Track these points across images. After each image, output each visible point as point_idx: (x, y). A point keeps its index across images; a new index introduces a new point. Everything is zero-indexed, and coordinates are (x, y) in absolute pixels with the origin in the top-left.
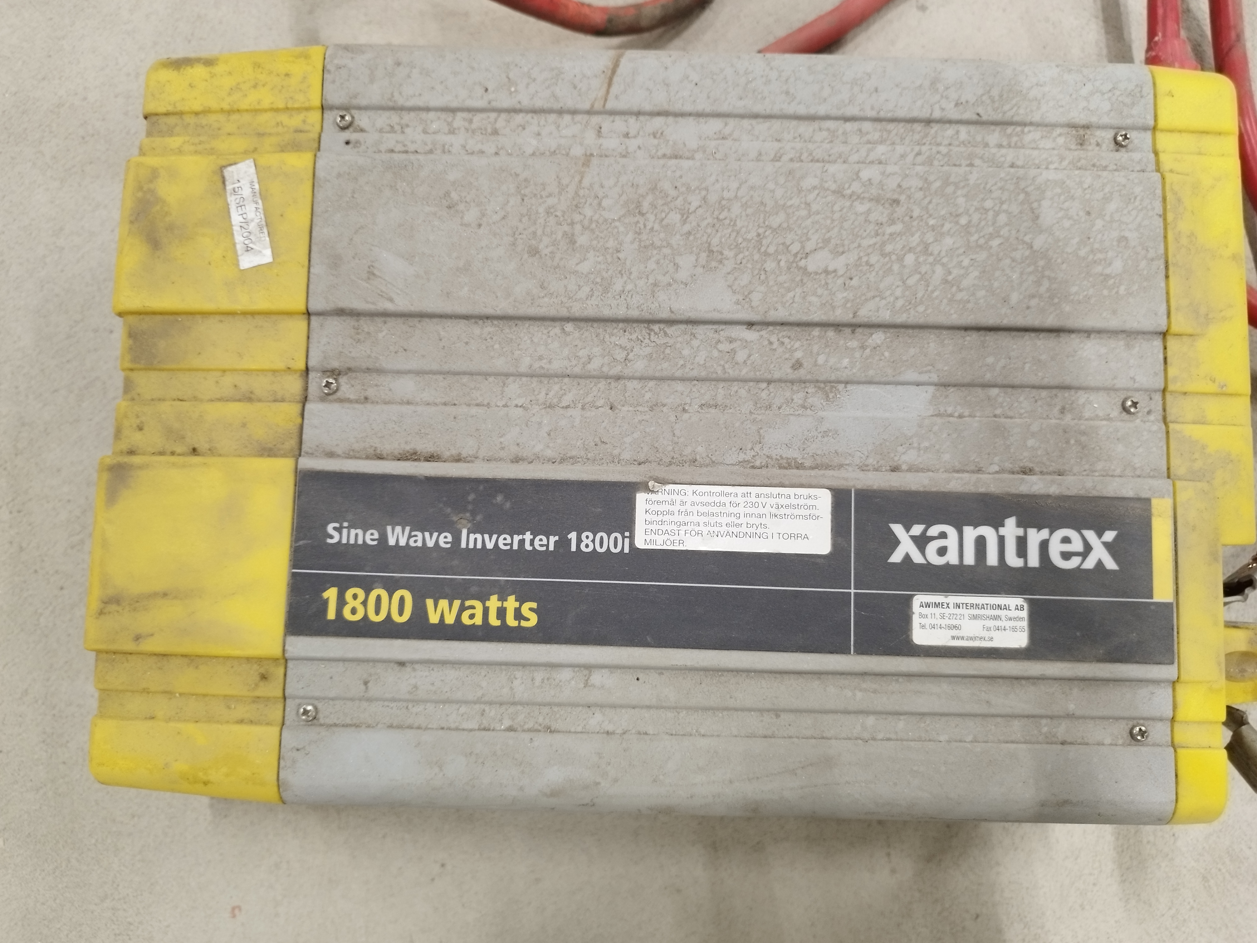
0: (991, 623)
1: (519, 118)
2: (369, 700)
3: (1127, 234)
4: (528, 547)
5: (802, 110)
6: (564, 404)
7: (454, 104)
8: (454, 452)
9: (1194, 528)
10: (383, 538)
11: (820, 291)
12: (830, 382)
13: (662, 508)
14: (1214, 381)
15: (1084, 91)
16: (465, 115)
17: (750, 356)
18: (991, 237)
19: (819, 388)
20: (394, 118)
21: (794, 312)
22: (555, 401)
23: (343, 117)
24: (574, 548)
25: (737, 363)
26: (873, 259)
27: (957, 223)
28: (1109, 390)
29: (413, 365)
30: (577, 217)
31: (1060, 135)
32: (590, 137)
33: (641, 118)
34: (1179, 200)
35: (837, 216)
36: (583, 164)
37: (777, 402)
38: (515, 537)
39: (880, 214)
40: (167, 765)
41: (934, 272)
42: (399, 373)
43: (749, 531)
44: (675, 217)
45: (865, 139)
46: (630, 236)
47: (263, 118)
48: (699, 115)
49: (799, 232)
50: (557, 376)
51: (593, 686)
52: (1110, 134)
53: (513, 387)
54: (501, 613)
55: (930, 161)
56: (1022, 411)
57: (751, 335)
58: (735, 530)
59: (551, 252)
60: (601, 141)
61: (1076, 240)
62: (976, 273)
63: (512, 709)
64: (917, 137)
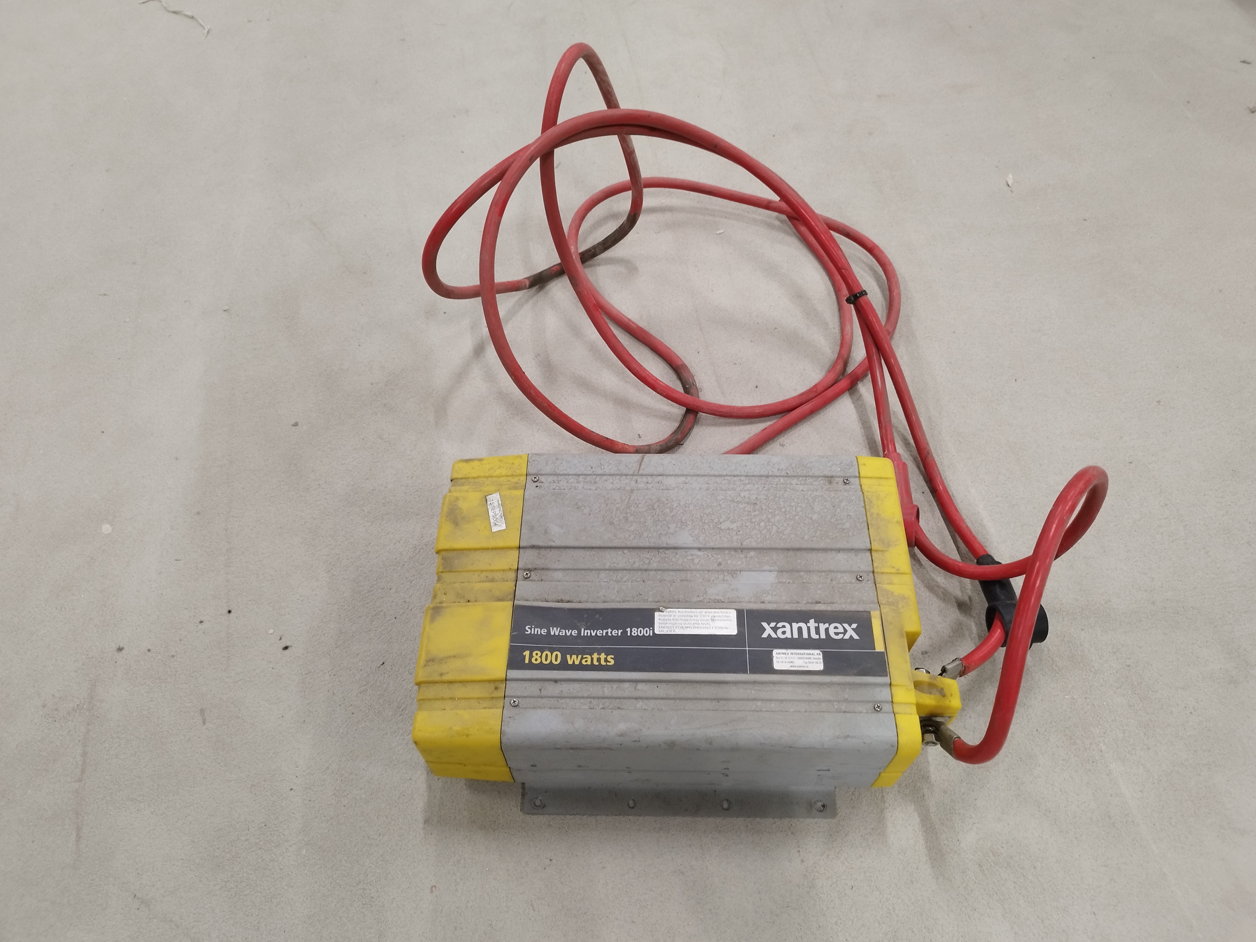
0: (807, 661)
1: (605, 478)
2: (541, 697)
3: (850, 514)
4: (610, 634)
5: (717, 473)
6: (623, 581)
7: (579, 473)
8: (578, 600)
9: (891, 623)
10: (549, 632)
11: (727, 536)
12: (734, 571)
13: (666, 618)
14: (894, 568)
15: (829, 464)
16: (583, 477)
17: (700, 561)
18: (795, 515)
19: (729, 573)
20: (555, 478)
21: (716, 543)
22: (620, 579)
23: (535, 478)
24: (629, 634)
25: (695, 564)
26: (748, 524)
27: (781, 511)
28: (851, 572)
29: (562, 567)
30: (628, 511)
31: (821, 480)
32: (633, 483)
33: (653, 477)
34: (871, 502)
35: (732, 509)
36: (631, 493)
37: (712, 578)
38: (604, 631)
39: (749, 508)
40: (450, 728)
41: (773, 529)
42: (556, 570)
43: (702, 626)
44: (668, 510)
45: (743, 482)
46: (650, 517)
47: (501, 479)
48: (676, 475)
49: (717, 515)
50: (620, 570)
51: (638, 690)
52: (842, 479)
53: (603, 575)
54: (599, 660)
55: (769, 490)
56: (815, 581)
57: (700, 553)
58: (697, 626)
59: (619, 523)
60: (637, 485)
61: (829, 517)
62: (790, 529)
63: (603, 701)
64: (763, 482)
